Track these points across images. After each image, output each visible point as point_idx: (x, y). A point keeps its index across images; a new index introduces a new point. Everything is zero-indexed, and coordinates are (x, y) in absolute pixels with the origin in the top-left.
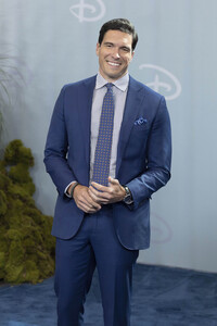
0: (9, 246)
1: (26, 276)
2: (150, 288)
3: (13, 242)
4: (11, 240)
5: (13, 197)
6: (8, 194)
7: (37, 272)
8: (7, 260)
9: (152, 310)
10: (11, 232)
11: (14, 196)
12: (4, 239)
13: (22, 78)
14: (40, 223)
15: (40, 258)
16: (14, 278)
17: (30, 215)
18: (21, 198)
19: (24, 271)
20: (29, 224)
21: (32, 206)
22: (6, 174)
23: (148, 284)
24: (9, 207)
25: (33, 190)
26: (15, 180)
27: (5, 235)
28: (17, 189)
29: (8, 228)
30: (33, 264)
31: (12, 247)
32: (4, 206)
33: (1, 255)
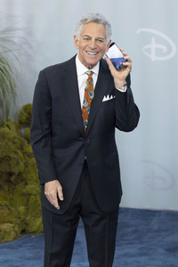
0: (28, 200)
3: (32, 197)
4: (30, 195)
5: (29, 156)
6: (24, 153)
8: (27, 213)
9: (161, 250)
10: (29, 187)
12: (23, 194)
13: (31, 47)
16: (35, 228)
22: (21, 135)
23: (156, 227)
24: (26, 165)
26: (30, 141)
27: (24, 190)
29: (26, 184)
31: (31, 201)
32: (22, 164)
33: (22, 209)
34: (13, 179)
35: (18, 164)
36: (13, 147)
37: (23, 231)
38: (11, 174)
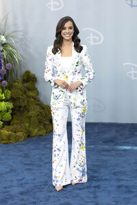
0: (30, 120)
1: (40, 133)
2: (98, 133)
4: (31, 117)
6: (27, 96)
7: (45, 131)
8: (30, 127)
11: (29, 97)
12: (27, 117)
14: (43, 109)
15: (45, 124)
16: (34, 134)
17: (38, 105)
18: (33, 97)
19: (38, 131)
20: (38, 109)
21: (39, 101)
23: (97, 131)
24: (28, 102)
25: (38, 93)
26: (29, 90)
27: (28, 115)
28: (31, 94)
29: (29, 112)
30: (42, 127)
31: (32, 120)
32: (26, 102)
33: (27, 124)
34: (21, 109)
35: (24, 101)
36: (21, 93)
37: (28, 136)
38: (20, 107)
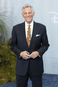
0: (11, 71)
4: (12, 68)
6: (10, 54)
10: (12, 66)
11: (12, 55)
12: (9, 68)
16: (13, 80)
18: (14, 56)
22: (9, 48)
24: (11, 58)
27: (10, 67)
28: (13, 53)
29: (11, 65)
31: (12, 71)
32: (9, 58)
33: (9, 73)
34: (6, 63)
35: (8, 58)
36: (6, 52)
37: (9, 81)
38: (5, 61)
